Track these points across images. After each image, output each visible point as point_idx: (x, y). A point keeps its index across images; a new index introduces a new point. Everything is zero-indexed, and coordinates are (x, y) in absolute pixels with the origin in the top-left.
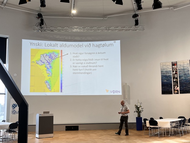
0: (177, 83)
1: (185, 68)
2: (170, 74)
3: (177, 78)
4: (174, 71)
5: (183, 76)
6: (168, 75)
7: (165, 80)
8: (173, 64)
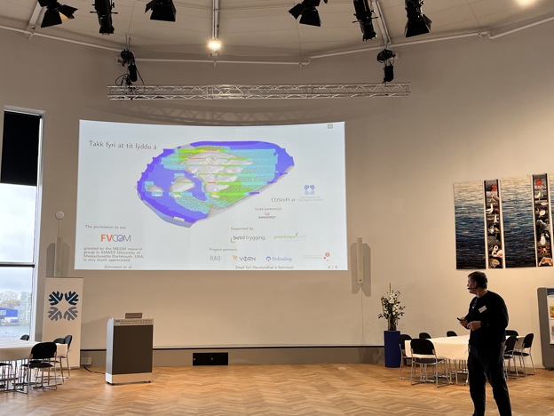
0: (499, 238)
1: (520, 197)
2: (478, 215)
3: (498, 226)
4: (492, 206)
5: (516, 219)
6: (473, 216)
7: (465, 230)
8: (489, 187)
